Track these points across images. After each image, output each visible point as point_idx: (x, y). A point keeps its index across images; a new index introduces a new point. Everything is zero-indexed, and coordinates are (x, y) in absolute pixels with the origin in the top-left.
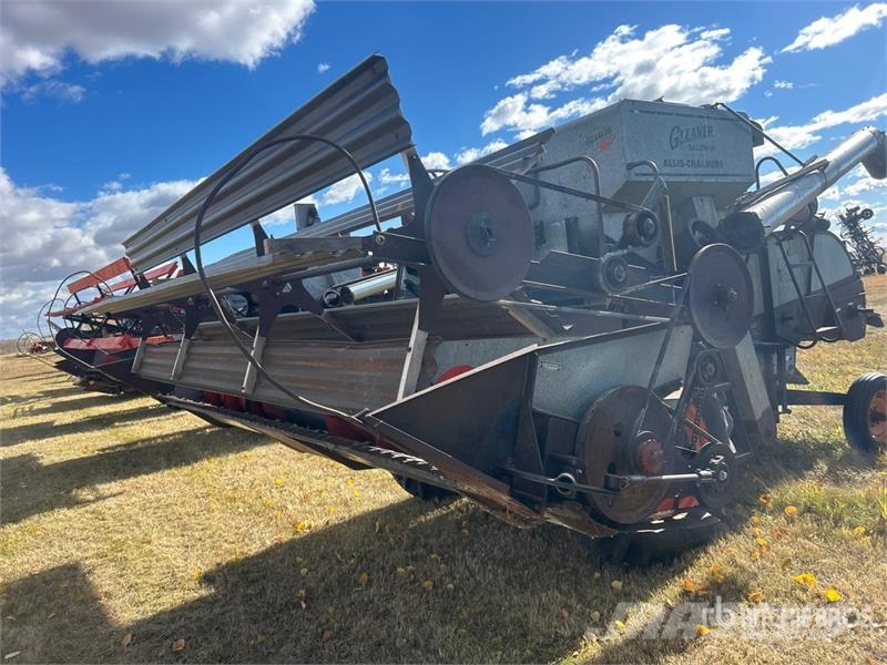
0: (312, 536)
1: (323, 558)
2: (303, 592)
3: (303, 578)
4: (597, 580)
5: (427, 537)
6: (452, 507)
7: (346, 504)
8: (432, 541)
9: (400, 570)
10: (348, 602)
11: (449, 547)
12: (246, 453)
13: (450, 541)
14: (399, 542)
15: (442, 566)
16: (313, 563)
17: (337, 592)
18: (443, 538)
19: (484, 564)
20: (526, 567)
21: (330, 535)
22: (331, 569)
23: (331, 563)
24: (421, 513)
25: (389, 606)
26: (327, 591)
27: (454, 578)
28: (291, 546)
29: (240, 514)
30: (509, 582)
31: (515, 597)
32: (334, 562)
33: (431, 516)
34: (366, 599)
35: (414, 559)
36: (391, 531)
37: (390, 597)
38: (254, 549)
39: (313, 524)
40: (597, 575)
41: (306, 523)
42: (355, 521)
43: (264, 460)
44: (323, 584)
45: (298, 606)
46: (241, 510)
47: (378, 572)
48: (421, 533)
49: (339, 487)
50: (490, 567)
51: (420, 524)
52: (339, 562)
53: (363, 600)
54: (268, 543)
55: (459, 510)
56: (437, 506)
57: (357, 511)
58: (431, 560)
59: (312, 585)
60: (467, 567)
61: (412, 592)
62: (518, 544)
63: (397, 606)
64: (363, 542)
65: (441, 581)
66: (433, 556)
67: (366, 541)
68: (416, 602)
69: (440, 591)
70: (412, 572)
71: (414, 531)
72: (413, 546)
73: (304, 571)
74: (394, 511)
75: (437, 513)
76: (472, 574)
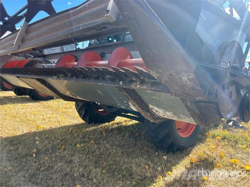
0: (44, 131)
1: (47, 139)
2: (35, 150)
3: (37, 145)
4: (157, 155)
5: (90, 135)
6: (99, 127)
7: (59, 122)
8: (92, 136)
9: (78, 145)
10: (54, 156)
11: (98, 139)
12: (25, 104)
13: (98, 137)
14: (78, 136)
15: (95, 145)
16: (42, 140)
17: (50, 152)
18: (96, 135)
19: (112, 146)
20: (128, 148)
21: (51, 131)
22: (49, 143)
23: (50, 140)
24: (87, 127)
25: (72, 159)
26: (46, 151)
27: (100, 150)
28: (35, 134)
29: (17, 121)
30: (122, 153)
31: (126, 159)
32: (51, 140)
33: (91, 129)
34: (62, 155)
35: (84, 142)
36: (75, 132)
37: (74, 155)
38: (19, 133)
39: (45, 127)
40: (157, 153)
41: (42, 126)
42: (62, 128)
43: (31, 107)
44: (45, 148)
45: (31, 155)
46: (17, 120)
47: (69, 145)
48: (87, 134)
49: (57, 117)
50: (114, 147)
51: (87, 131)
52: (53, 141)
53: (61, 155)
54: (25, 132)
55: (102, 128)
56: (93, 126)
57: (63, 125)
58: (91, 143)
59: (40, 148)
60: (105, 147)
61: (83, 154)
62: (125, 141)
63: (76, 159)
64: (64, 135)
65: (95, 150)
66: (92, 142)
67: (65, 135)
68: (84, 158)
69: (94, 154)
70: (83, 147)
71: (84, 133)
72: (84, 138)
73: (37, 143)
74: (77, 126)
75: (93, 128)
76: (107, 149)
